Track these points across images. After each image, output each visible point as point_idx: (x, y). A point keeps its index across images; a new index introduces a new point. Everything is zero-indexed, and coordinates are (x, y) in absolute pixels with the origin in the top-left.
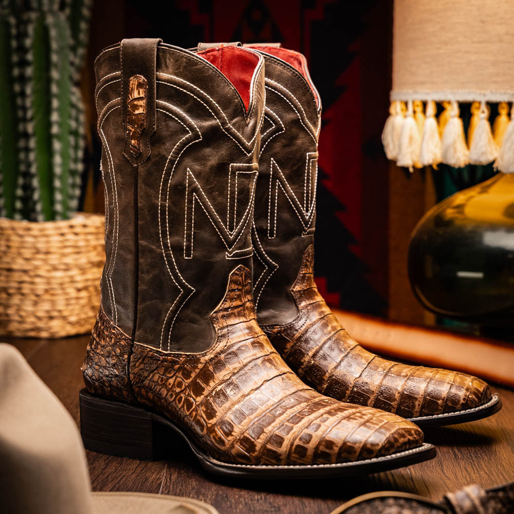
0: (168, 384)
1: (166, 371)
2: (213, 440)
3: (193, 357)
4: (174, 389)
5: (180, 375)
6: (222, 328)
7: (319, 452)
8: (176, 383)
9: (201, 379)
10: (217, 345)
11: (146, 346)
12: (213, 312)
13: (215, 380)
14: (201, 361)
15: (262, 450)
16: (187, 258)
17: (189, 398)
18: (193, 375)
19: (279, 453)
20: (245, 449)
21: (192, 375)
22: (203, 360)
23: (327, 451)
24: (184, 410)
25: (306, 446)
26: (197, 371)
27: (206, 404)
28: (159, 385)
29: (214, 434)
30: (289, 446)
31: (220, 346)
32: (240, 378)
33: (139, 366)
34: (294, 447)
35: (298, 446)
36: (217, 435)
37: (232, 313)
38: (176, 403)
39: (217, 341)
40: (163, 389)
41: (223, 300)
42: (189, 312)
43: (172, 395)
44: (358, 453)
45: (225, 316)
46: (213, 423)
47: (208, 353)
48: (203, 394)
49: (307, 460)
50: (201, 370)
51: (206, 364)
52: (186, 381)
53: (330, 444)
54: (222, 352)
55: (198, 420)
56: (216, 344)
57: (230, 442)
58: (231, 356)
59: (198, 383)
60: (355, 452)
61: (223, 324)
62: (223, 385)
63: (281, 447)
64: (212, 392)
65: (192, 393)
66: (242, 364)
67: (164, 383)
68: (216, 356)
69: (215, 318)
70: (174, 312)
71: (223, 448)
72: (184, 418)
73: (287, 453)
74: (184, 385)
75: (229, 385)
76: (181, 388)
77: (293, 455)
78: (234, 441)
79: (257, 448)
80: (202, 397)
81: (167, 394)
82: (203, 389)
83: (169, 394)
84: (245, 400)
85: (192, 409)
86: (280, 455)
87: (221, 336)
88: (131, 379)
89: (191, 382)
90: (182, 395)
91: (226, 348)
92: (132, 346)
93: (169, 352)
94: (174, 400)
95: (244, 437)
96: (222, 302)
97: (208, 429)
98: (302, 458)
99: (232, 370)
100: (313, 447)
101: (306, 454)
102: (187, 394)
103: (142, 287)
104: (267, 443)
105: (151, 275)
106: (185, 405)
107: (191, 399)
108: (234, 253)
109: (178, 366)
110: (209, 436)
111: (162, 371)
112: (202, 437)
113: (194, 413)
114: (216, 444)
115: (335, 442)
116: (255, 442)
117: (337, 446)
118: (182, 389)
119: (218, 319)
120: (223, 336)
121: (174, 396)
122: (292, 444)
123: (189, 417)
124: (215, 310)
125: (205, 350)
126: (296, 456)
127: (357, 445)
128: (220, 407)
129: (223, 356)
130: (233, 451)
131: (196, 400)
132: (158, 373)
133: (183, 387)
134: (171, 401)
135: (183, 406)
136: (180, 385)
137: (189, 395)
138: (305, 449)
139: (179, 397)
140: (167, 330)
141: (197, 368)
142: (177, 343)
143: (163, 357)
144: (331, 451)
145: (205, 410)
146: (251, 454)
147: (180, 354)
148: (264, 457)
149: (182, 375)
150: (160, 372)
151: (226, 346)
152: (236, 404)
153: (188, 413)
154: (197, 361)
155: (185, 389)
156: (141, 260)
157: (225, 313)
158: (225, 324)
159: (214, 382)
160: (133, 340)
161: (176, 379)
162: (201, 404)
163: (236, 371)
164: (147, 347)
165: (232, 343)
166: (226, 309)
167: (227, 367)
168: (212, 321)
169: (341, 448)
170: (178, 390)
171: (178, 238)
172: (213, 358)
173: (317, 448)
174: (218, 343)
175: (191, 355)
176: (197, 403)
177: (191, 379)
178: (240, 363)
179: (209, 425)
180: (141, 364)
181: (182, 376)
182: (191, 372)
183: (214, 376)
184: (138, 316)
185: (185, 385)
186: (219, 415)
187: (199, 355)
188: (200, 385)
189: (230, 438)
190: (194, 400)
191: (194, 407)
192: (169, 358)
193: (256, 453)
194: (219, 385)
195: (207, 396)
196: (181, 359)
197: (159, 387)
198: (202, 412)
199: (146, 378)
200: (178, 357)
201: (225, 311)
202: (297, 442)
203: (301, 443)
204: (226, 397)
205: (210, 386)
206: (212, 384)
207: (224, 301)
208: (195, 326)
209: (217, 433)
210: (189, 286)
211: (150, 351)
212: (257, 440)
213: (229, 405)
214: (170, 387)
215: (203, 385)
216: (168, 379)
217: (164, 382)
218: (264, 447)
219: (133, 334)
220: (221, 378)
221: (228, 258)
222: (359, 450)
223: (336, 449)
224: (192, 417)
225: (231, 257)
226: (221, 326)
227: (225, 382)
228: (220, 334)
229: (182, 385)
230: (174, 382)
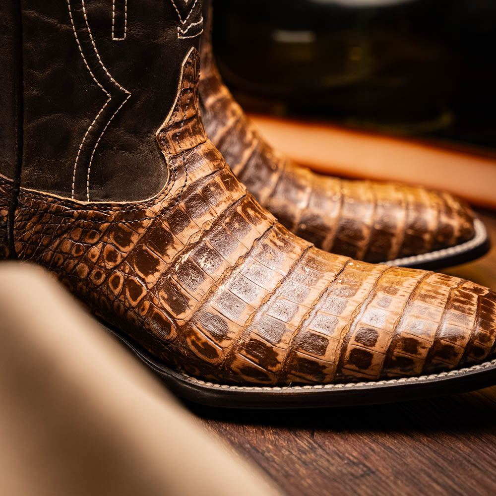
0: (89, 256)
1: (84, 233)
2: (193, 348)
3: (132, 208)
4: (103, 264)
5: (111, 239)
6: (175, 157)
7: (394, 358)
8: (105, 253)
9: (151, 244)
10: (171, 185)
11: (45, 193)
12: (159, 131)
13: (175, 246)
14: (147, 214)
15: (288, 361)
16: (117, 39)
17: (133, 278)
18: (135, 239)
19: (321, 364)
20: (257, 361)
21: (132, 238)
22: (149, 212)
23: (408, 355)
24: (125, 298)
25: (369, 349)
26: (142, 231)
27: (169, 287)
28: (72, 257)
29: (193, 337)
30: (339, 352)
31: (176, 187)
32: (217, 239)
33: (31, 228)
34: (348, 353)
35: (355, 351)
36: (199, 339)
37: (187, 130)
38: (108, 286)
39: (170, 180)
40: (81, 265)
41: (173, 108)
42: (120, 132)
43: (99, 275)
44: (460, 356)
45: (177, 136)
46: (188, 319)
47: (158, 200)
48: (158, 270)
49: (372, 373)
50: (149, 229)
51: (155, 218)
52: (122, 249)
53: (411, 344)
54: (180, 197)
55: (157, 314)
56: (169, 184)
57: (227, 351)
58: (195, 202)
59: (146, 251)
60: (456, 355)
61: (175, 150)
62: (190, 253)
63: (323, 354)
64: (173, 266)
65: (137, 269)
66: (215, 216)
67: (83, 255)
68: (171, 205)
69: (163, 140)
70: (95, 134)
71: (213, 361)
72: (126, 311)
73: (337, 363)
74: (119, 256)
75: (199, 253)
76: (115, 261)
77: (348, 366)
78: (233, 348)
79: (281, 357)
80: (157, 275)
81: (89, 273)
82: (157, 262)
83: (94, 272)
84: (233, 275)
85: (142, 296)
86: (324, 367)
87: (175, 170)
88: (17, 251)
89: (133, 250)
90: (118, 273)
91: (185, 189)
92: (17, 193)
93: (88, 202)
94: (103, 283)
95: (252, 340)
96: (171, 112)
97: (179, 329)
98: (362, 371)
99: (200, 225)
100: (382, 350)
101: (370, 363)
102: (127, 271)
103: (32, 92)
104: (297, 349)
105: (49, 72)
106: (127, 290)
107: (137, 280)
108: (189, 27)
109: (106, 225)
110: (184, 342)
111: (77, 235)
112: (167, 342)
113: (147, 304)
114: (200, 355)
115: (420, 340)
116: (274, 348)
117: (424, 348)
118: (118, 263)
119: (166, 141)
120: (179, 169)
121: (104, 276)
122: (344, 349)
123: (137, 310)
124: (162, 127)
125: (150, 195)
126: (354, 367)
127: (458, 343)
128: (195, 289)
129: (182, 204)
130: (234, 365)
131: (147, 281)
132: (71, 238)
133: (119, 260)
134: (98, 284)
135: (123, 292)
136: (112, 256)
137: (131, 273)
138: (370, 356)
139: (113, 276)
140: (83, 164)
141: (141, 226)
142: (102, 186)
143: (79, 211)
144: (414, 355)
145: (166, 296)
146: (269, 368)
147: (110, 205)
148: (293, 372)
149: (115, 239)
150: (73, 236)
151: (184, 186)
152: (220, 284)
153: (134, 304)
154: (141, 214)
155: (122, 262)
156: (28, 45)
157: (177, 130)
158: (178, 150)
159: (174, 248)
160: (17, 184)
161: (104, 246)
162: (157, 287)
163: (208, 228)
164: (46, 196)
165: (194, 180)
166: (177, 125)
167: (192, 223)
168: (159, 145)
169: (431, 350)
170: (110, 265)
171: (100, 5)
172: (167, 209)
173: (389, 351)
174: (172, 183)
175: (128, 205)
176: (150, 286)
177: (132, 246)
178: (212, 215)
179: (180, 323)
180: (35, 224)
181: (114, 242)
182: (131, 234)
183: (172, 238)
184: (25, 142)
185: (122, 256)
186: (194, 305)
187: (141, 204)
188: (149, 254)
189: (225, 343)
190: (143, 280)
191: (144, 293)
192: (90, 212)
193: (279, 366)
194: (184, 253)
195: (165, 274)
196: (111, 212)
197: (72, 262)
198: (162, 301)
199: (47, 246)
200: (105, 209)
201: (176, 128)
202: (352, 345)
203: (360, 346)
204: (200, 272)
205: (168, 255)
206: (171, 252)
207: (175, 110)
208: (131, 155)
209: (199, 336)
210: (121, 88)
211: (52, 202)
212: (278, 345)
213: (210, 286)
214: (94, 260)
215: (156, 255)
216: (88, 248)
217: (82, 253)
218: (291, 354)
219: (17, 174)
220: (185, 241)
221: (181, 37)
222: (463, 351)
223: (424, 352)
224: (143, 310)
225: (185, 35)
226: (173, 152)
227: (192, 248)
228: (173, 167)
229: (117, 256)
230: (102, 252)
